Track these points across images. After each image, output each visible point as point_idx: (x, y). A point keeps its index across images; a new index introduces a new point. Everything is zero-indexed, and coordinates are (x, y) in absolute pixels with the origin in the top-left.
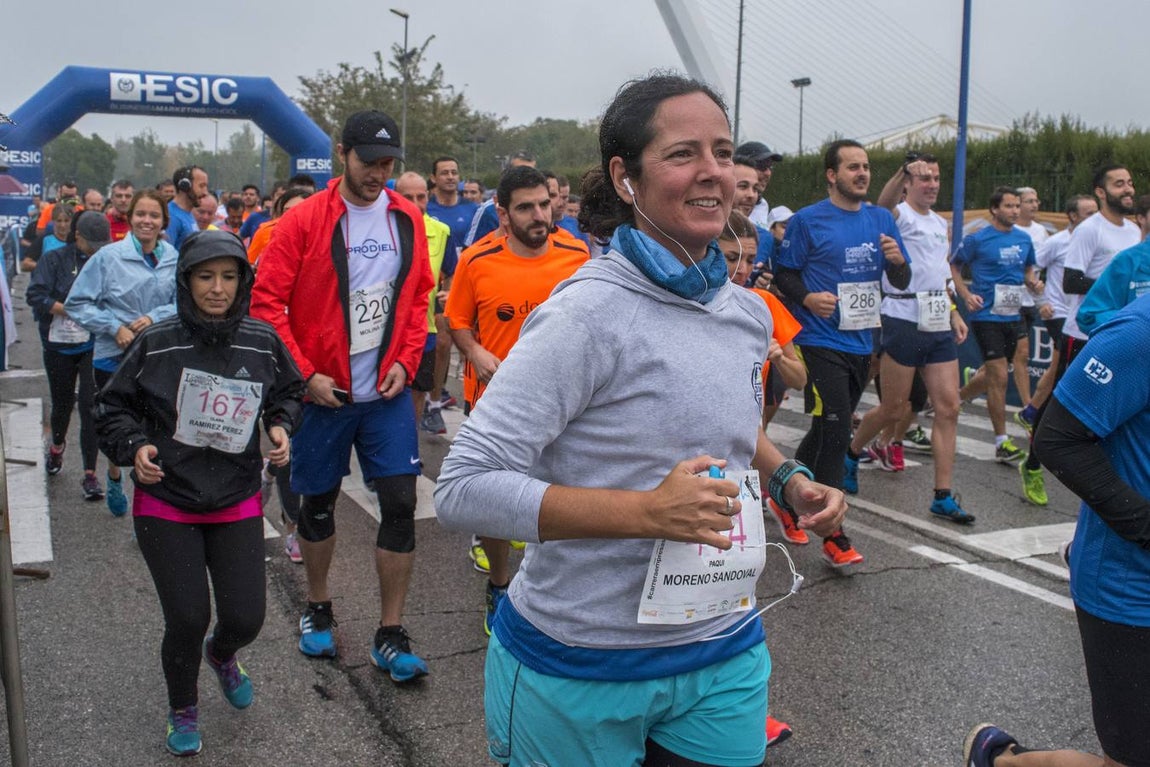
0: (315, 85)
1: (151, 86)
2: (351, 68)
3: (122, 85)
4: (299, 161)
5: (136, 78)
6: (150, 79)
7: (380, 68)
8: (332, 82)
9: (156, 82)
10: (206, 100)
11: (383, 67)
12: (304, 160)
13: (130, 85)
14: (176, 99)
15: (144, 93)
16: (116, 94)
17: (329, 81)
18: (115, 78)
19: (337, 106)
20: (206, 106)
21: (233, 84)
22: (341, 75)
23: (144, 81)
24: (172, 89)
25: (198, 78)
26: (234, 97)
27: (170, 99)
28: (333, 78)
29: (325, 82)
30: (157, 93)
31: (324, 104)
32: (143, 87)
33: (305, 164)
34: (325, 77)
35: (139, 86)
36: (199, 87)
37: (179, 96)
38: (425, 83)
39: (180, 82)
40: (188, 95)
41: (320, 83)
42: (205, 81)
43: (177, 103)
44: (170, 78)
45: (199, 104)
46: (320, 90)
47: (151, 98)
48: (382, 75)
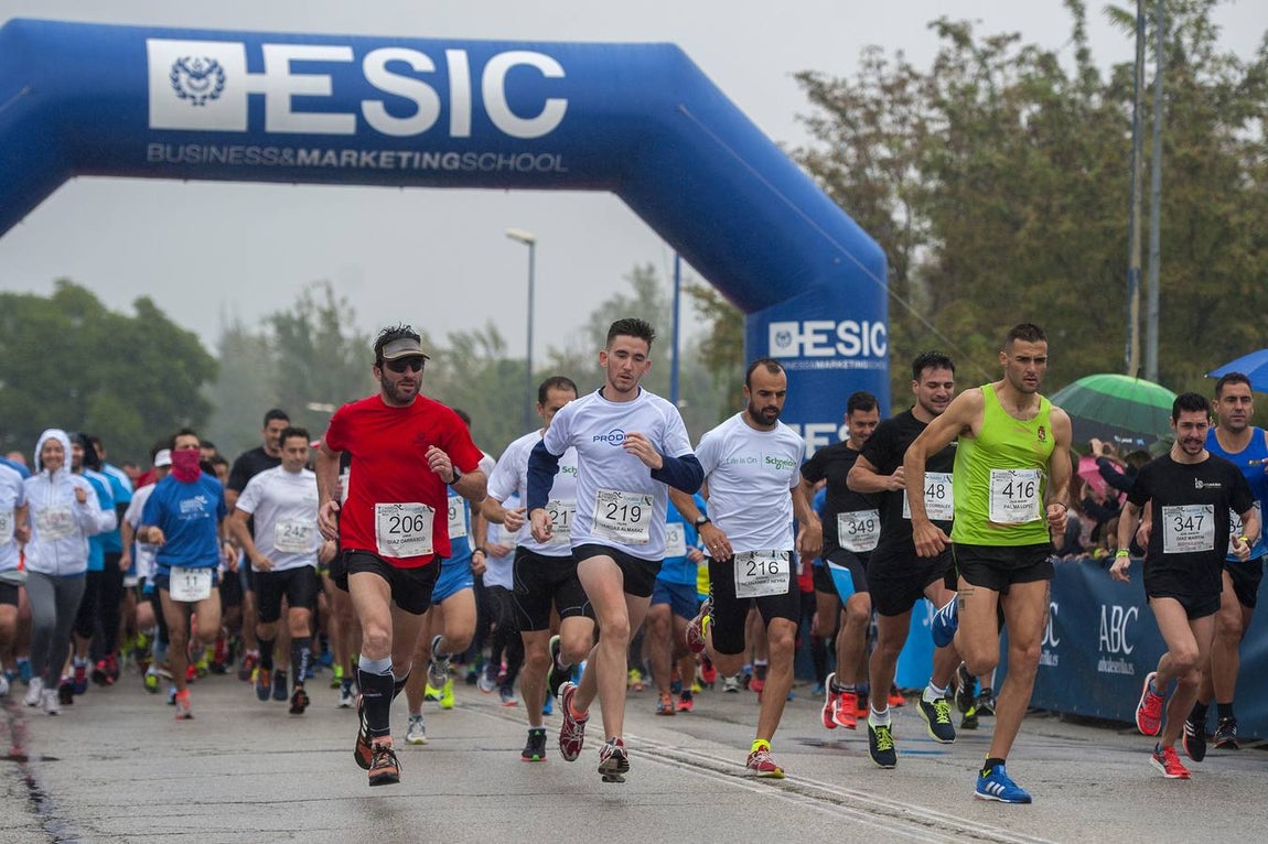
0: (854, 101)
1: (278, 82)
2: (979, 39)
3: (184, 77)
4: (775, 329)
5: (232, 56)
6: (276, 56)
7: (1078, 34)
8: (911, 88)
9: (297, 67)
10: (461, 126)
11: (1088, 29)
12: (793, 327)
13: (213, 78)
14: (362, 123)
15: (257, 104)
16: (166, 110)
17: (902, 84)
18: (162, 56)
19: (926, 170)
20: (460, 145)
21: (551, 68)
22: (941, 64)
23: (256, 64)
24: (349, 90)
25: (436, 50)
26: (555, 110)
27: (343, 124)
28: (915, 77)
29: (887, 89)
30: (301, 104)
31: (885, 164)
32: (256, 83)
33: (796, 339)
34: (890, 72)
35: (240, 83)
36: (439, 80)
37: (374, 111)
38: (1237, 78)
39: (374, 68)
40: (402, 107)
41: (874, 93)
42: (457, 61)
43: (366, 137)
44: (344, 54)
45: (438, 136)
46: (872, 118)
47: (280, 119)
48: (1083, 55)
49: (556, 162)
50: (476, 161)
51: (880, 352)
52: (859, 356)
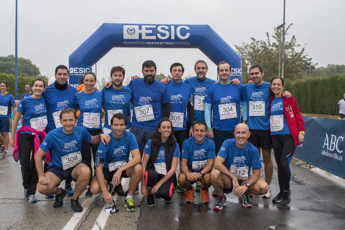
0: (241, 49)
1: (144, 31)
2: (256, 40)
3: (129, 31)
6: (144, 27)
7: (268, 39)
8: (248, 47)
9: (147, 29)
13: (133, 31)
14: (157, 37)
15: (140, 35)
17: (247, 46)
18: (125, 28)
19: (249, 56)
20: (173, 41)
21: (188, 28)
22: (252, 43)
23: (140, 28)
25: (169, 26)
26: (188, 35)
27: (154, 38)
28: (249, 45)
29: (245, 47)
30: (147, 35)
31: (245, 56)
32: (140, 31)
34: (246, 45)
35: (138, 31)
36: (169, 30)
39: (159, 29)
41: (244, 47)
42: (173, 28)
43: (158, 40)
44: (155, 27)
45: (169, 39)
46: (243, 50)
47: (144, 37)
48: (269, 42)
49: (188, 43)
50: (176, 43)
51: (241, 73)
52: (237, 74)
